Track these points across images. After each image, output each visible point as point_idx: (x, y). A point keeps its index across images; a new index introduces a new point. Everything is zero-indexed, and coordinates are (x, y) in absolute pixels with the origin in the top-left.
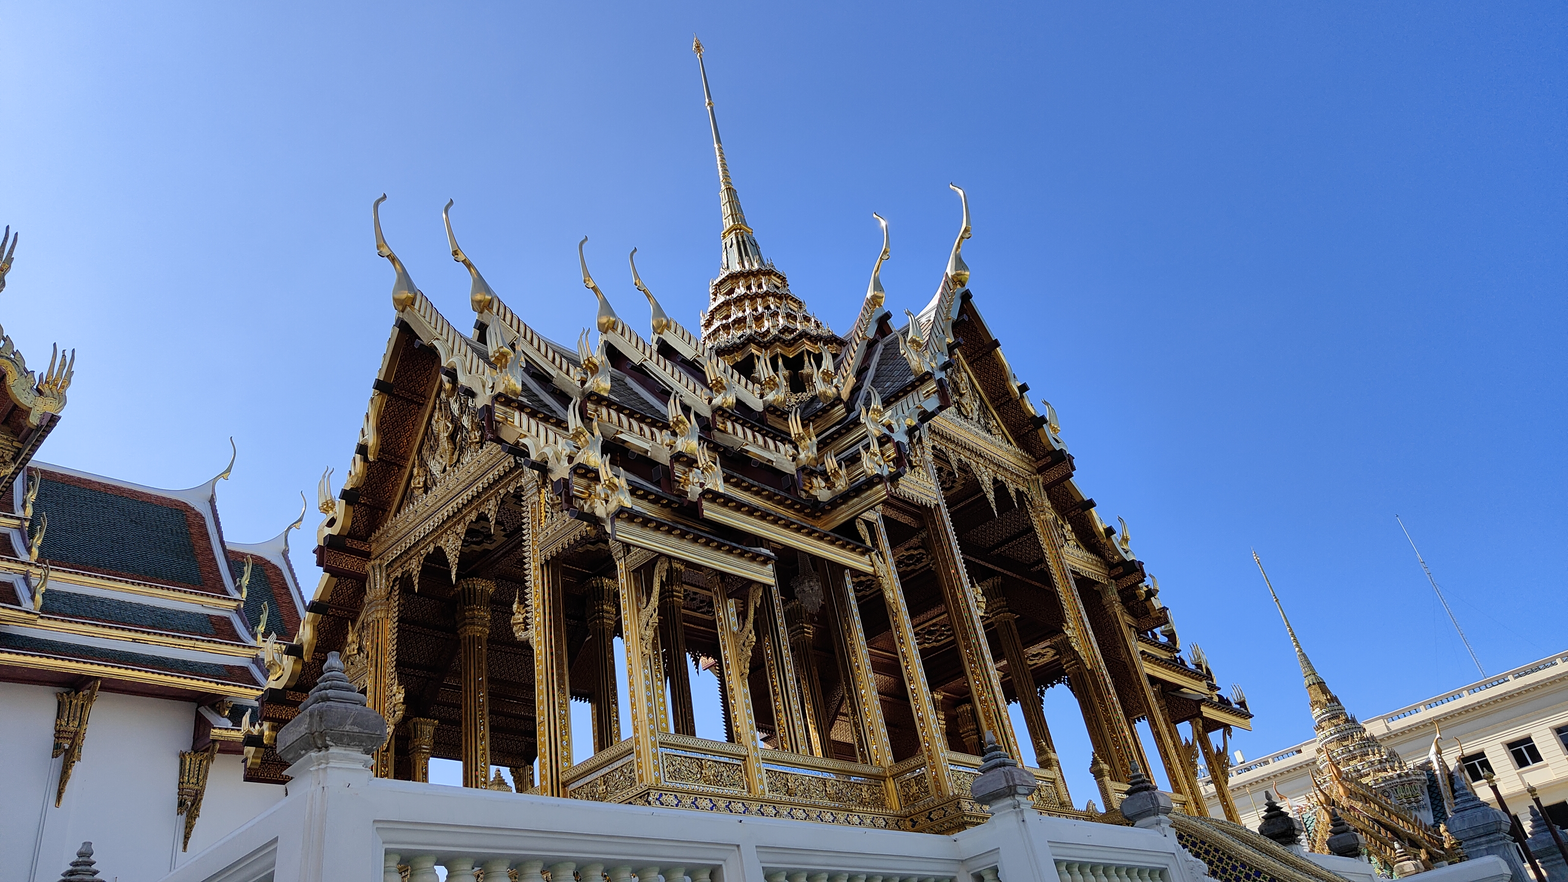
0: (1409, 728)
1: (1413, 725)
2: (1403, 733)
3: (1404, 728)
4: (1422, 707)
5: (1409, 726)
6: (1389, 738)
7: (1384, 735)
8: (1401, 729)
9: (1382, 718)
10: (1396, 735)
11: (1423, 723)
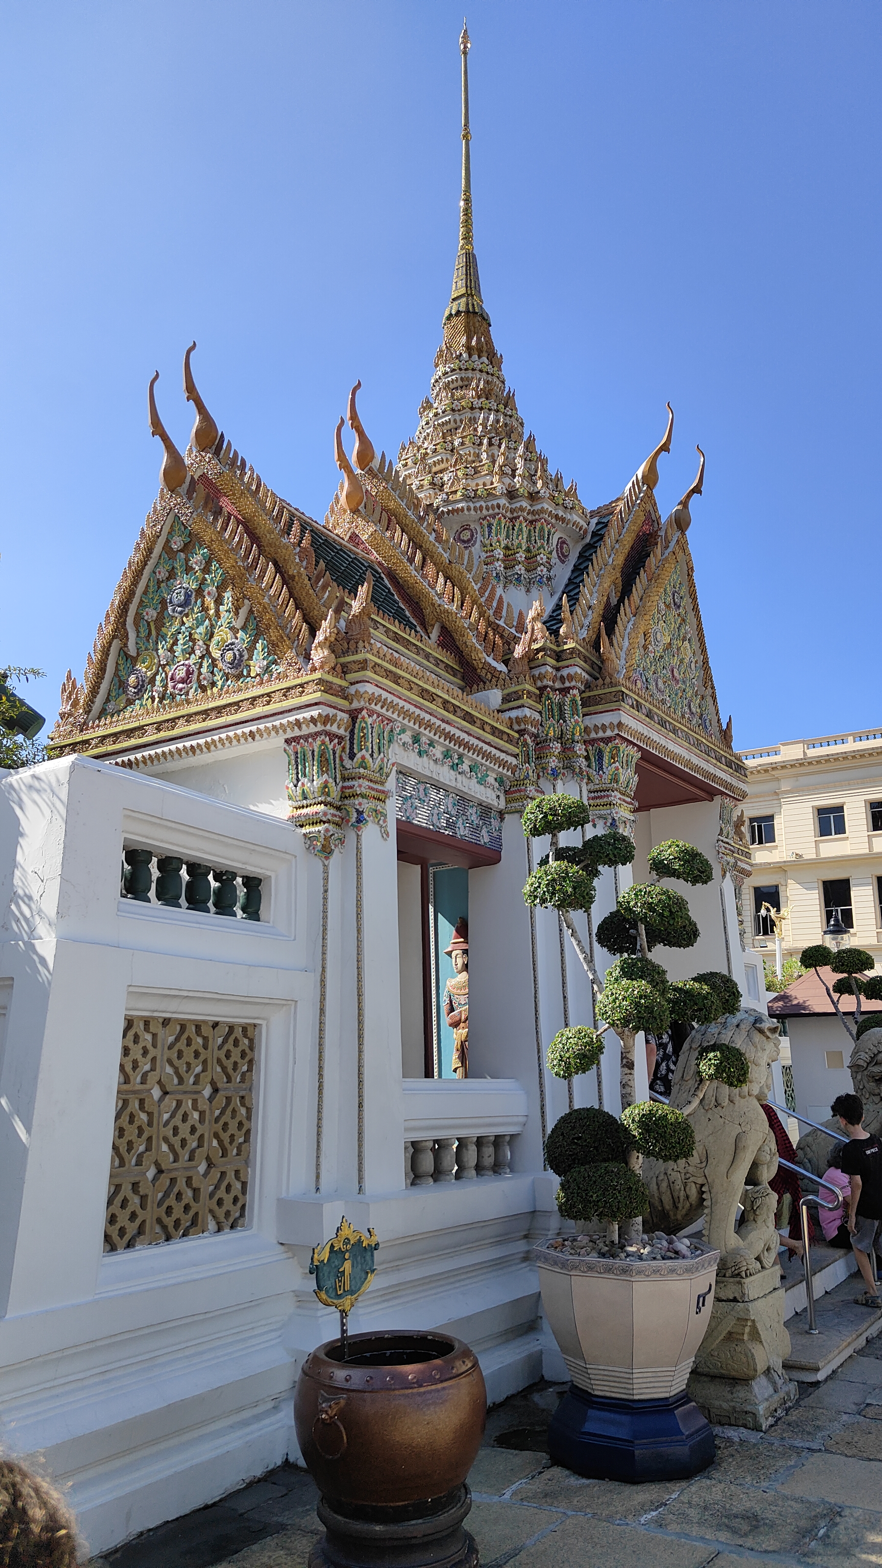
0: (827, 758)
1: (832, 755)
2: (818, 762)
3: (822, 756)
4: (851, 739)
5: (828, 755)
6: (801, 765)
7: (797, 760)
8: (818, 757)
9: (803, 742)
10: (810, 763)
11: (844, 755)
